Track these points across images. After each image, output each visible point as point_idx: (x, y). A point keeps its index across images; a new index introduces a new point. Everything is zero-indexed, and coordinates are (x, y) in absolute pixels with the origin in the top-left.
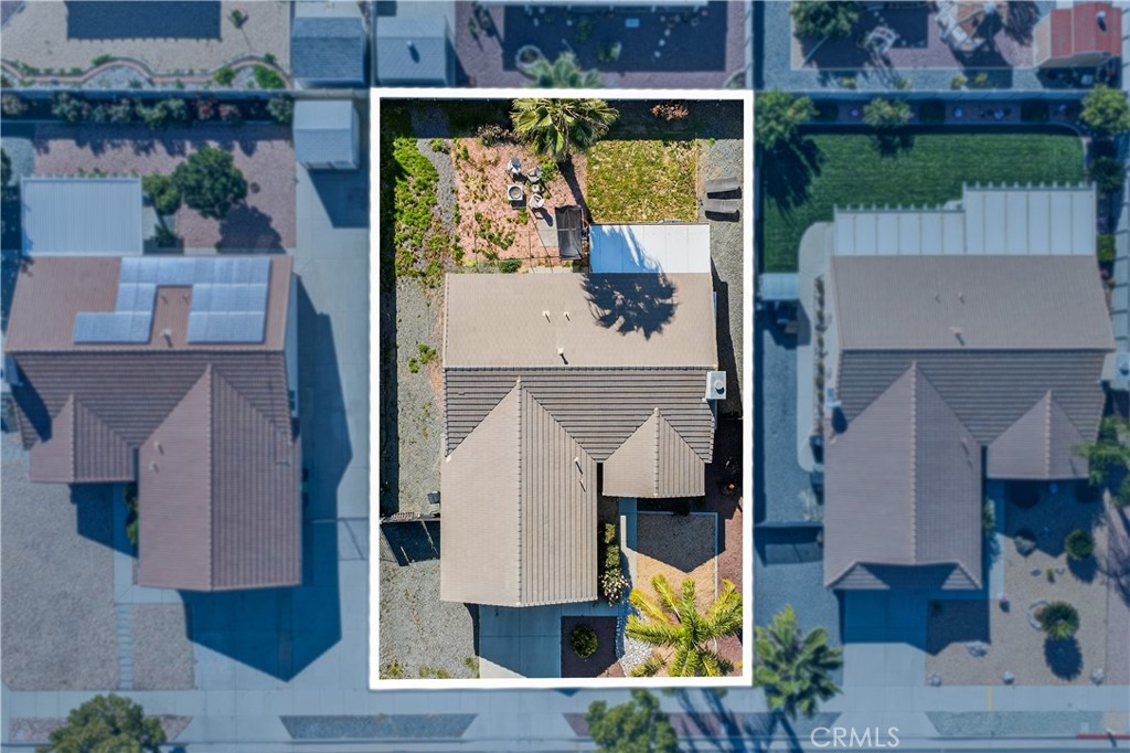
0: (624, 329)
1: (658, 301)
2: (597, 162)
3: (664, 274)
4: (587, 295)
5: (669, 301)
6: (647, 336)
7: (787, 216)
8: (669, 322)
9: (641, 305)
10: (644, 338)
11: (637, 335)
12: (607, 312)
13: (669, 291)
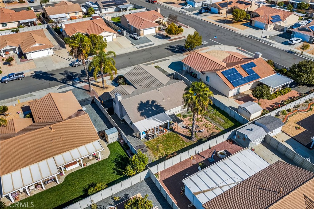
0: (148, 102)
1: (143, 111)
2: (182, 143)
3: (146, 118)
4: (162, 106)
5: (141, 112)
6: (141, 102)
7: (118, 155)
8: (138, 107)
9: (147, 109)
10: (142, 101)
11: (144, 101)
12: (154, 104)
13: (142, 115)
